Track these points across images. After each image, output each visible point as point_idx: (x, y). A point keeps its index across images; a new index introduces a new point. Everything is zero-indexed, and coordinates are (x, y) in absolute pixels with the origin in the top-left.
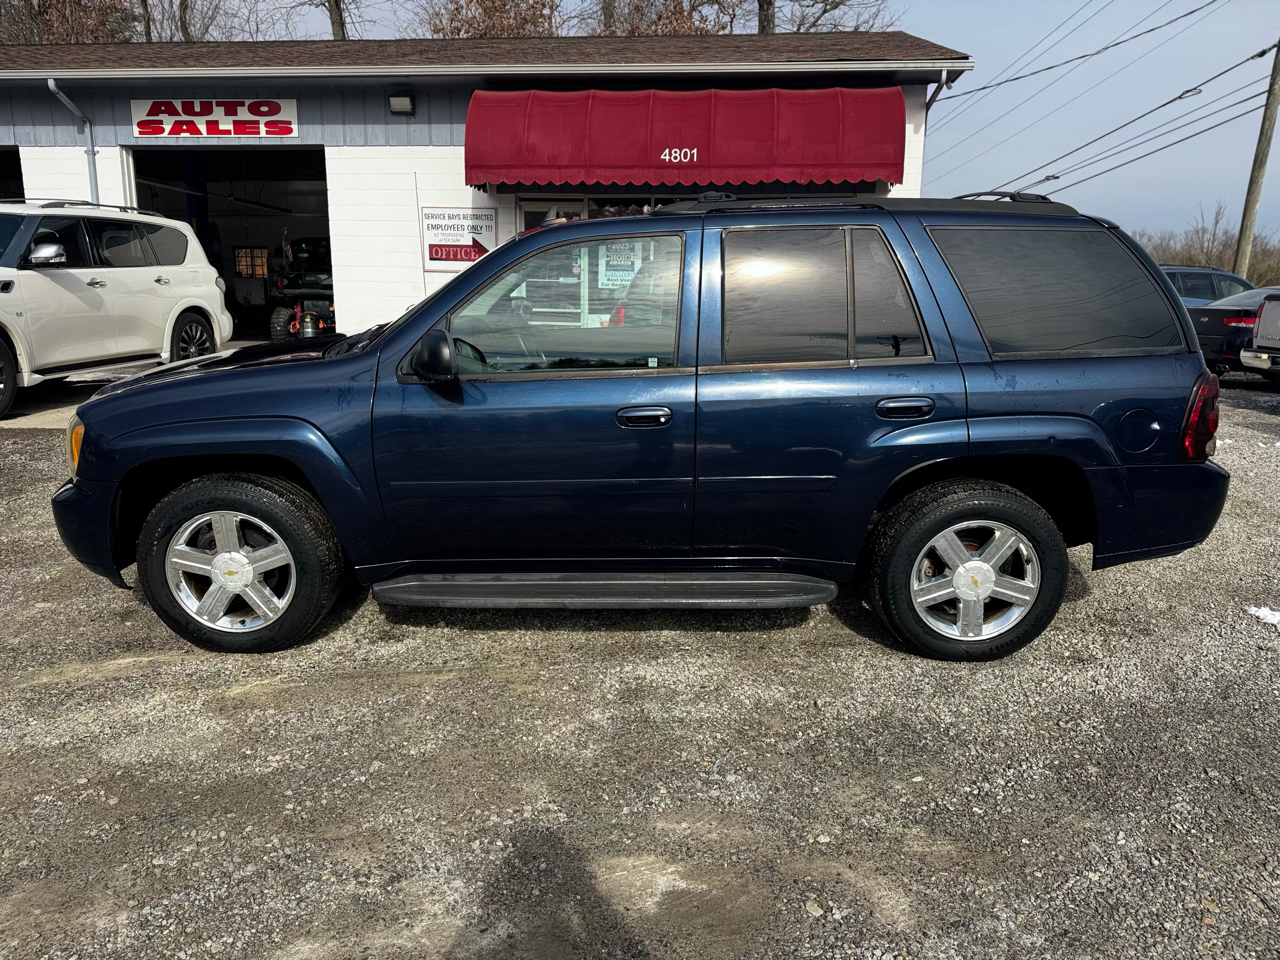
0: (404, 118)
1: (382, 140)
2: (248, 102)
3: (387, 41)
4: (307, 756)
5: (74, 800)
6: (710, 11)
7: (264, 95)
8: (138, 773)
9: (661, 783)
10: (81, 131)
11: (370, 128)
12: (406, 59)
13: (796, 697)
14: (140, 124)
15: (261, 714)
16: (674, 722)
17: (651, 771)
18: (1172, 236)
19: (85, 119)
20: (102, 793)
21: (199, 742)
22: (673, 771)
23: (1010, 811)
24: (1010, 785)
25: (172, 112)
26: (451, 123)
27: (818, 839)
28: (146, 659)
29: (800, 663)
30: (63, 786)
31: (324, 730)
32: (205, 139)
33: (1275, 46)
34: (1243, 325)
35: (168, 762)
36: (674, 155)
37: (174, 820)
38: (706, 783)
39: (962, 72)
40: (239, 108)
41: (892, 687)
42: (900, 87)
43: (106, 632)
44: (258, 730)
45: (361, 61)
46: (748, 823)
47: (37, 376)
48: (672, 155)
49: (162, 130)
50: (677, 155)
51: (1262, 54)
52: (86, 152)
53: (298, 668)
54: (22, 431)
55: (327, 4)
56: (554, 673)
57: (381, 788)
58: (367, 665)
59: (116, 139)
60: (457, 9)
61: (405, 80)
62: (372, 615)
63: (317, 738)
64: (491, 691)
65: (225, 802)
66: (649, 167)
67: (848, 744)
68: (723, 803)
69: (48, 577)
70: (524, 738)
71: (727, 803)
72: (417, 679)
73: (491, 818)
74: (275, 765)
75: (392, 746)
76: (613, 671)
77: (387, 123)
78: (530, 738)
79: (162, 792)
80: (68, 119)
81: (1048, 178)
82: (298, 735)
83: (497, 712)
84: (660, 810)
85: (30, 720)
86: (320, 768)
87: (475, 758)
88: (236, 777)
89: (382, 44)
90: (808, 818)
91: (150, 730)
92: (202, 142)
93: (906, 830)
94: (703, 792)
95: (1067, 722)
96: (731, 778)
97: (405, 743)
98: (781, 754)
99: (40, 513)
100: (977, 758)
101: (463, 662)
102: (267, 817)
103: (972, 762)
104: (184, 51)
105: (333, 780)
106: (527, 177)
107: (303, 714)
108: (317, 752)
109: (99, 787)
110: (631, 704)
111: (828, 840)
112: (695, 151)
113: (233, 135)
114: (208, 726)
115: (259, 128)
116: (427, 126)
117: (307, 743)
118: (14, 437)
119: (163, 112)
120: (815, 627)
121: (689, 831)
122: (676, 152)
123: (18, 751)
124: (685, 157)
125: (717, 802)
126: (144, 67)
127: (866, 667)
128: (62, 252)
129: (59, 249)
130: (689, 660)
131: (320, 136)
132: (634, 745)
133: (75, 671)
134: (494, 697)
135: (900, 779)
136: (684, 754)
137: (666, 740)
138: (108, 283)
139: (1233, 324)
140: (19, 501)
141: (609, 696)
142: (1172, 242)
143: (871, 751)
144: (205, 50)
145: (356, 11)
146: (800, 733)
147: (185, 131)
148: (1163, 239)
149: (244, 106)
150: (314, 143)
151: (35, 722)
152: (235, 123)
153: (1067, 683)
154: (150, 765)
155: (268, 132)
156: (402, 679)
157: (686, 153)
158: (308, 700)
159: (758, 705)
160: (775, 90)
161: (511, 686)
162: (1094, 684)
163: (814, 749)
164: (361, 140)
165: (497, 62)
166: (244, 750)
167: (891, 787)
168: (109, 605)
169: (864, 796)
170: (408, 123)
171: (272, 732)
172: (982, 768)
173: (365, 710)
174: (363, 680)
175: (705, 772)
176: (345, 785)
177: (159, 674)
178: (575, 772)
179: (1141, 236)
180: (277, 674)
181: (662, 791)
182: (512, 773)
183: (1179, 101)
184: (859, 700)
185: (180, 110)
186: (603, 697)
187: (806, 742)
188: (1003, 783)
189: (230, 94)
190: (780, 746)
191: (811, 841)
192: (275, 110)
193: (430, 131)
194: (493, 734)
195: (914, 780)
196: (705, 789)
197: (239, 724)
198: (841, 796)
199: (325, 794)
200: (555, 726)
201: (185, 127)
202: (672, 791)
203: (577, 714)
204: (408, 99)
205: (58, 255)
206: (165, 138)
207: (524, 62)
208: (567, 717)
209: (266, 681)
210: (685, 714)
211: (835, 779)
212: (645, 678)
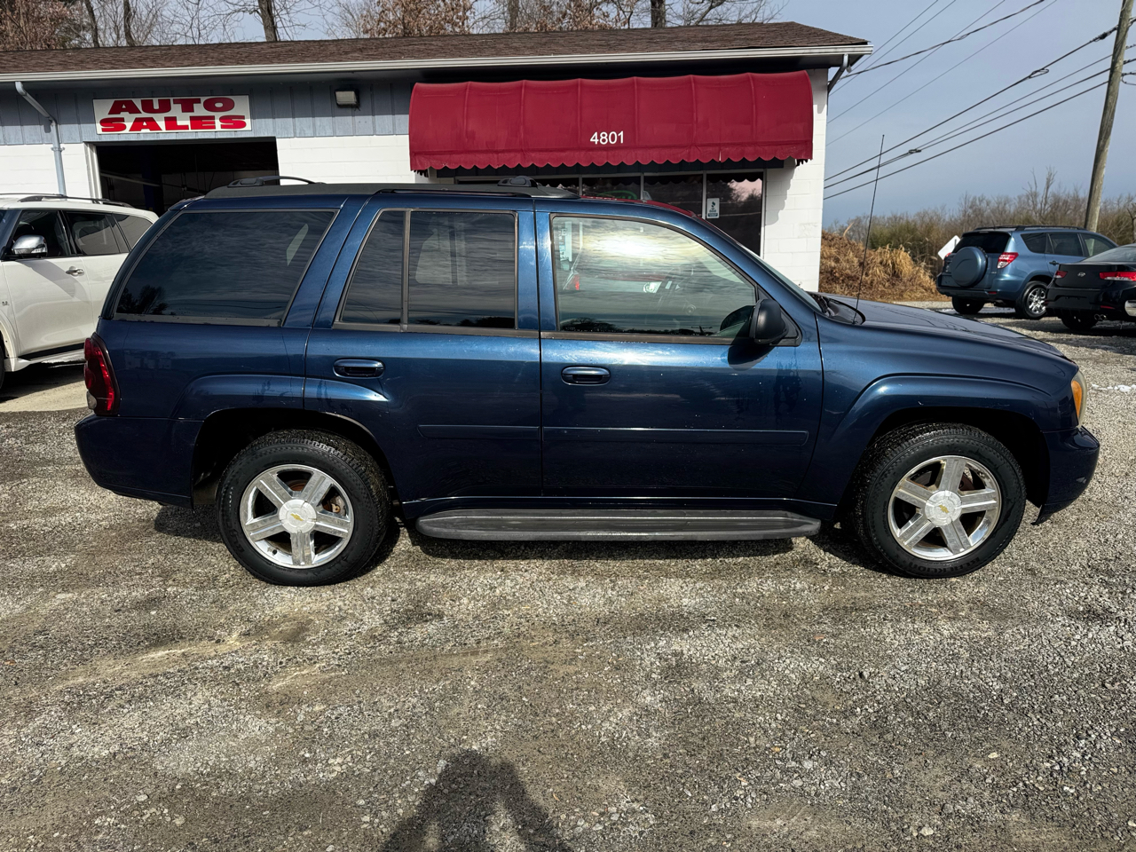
0: (349, 111)
1: (329, 132)
2: (203, 99)
3: (325, 41)
4: (368, 757)
5: (137, 822)
6: (611, 9)
7: (219, 92)
8: (199, 785)
9: (739, 774)
10: (48, 130)
11: (318, 120)
12: (349, 56)
13: (838, 668)
14: (103, 122)
15: (310, 709)
16: (729, 703)
17: (725, 761)
18: (1007, 201)
19: (51, 119)
20: (166, 811)
21: (253, 745)
22: (746, 759)
23: (1100, 788)
24: (1087, 758)
25: (133, 109)
26: (393, 114)
27: (922, 832)
28: (179, 652)
29: (830, 630)
30: (122, 805)
31: (378, 726)
32: (164, 134)
33: (1115, 29)
34: (1117, 278)
35: (227, 772)
36: (602, 138)
37: (248, 842)
38: (785, 771)
39: (861, 56)
40: (195, 105)
41: (928, 653)
42: (805, 71)
43: (133, 622)
44: (311, 728)
45: (308, 59)
46: (843, 816)
47: (23, 361)
48: (600, 138)
49: (124, 127)
50: (605, 138)
51: (1104, 36)
52: (52, 149)
53: (334, 655)
54: (14, 414)
55: (259, 11)
56: (590, 651)
57: (455, 791)
58: (402, 648)
59: (81, 137)
60: (383, 11)
61: (350, 75)
62: (394, 592)
63: (374, 735)
64: (534, 674)
65: (296, 816)
66: (580, 149)
67: (911, 719)
68: (809, 795)
69: (63, 565)
70: (583, 727)
71: (813, 793)
72: (455, 662)
73: (579, 823)
74: (338, 769)
75: (452, 740)
76: (648, 647)
77: (333, 116)
78: (590, 726)
79: (228, 807)
80: (35, 119)
81: (911, 152)
82: (353, 732)
83: (547, 697)
84: (749, 806)
85: (74, 727)
86: (385, 771)
87: (540, 752)
88: (301, 786)
89: (322, 43)
90: (902, 808)
91: (201, 734)
92: (162, 138)
93: (1006, 816)
94: (784, 782)
95: (1113, 684)
96: (808, 765)
97: (465, 737)
98: (847, 733)
99: (44, 497)
100: (1042, 728)
101: (496, 642)
102: (346, 833)
103: (1039, 733)
104: (139, 55)
105: (403, 785)
106: (467, 162)
107: (352, 707)
108: (378, 752)
109: (161, 805)
110: (679, 683)
111: (931, 832)
112: (622, 133)
113: (190, 130)
114: (257, 726)
115: (214, 123)
116: (370, 117)
117: (366, 742)
118: (7, 420)
119: (124, 110)
120: (830, 591)
121: (786, 829)
122: (604, 135)
123: (67, 765)
124: (613, 140)
125: (802, 793)
126: (105, 69)
127: (895, 631)
128: (43, 243)
129: (40, 241)
130: (718, 631)
131: (272, 130)
132: (696, 730)
133: (110, 669)
134: (539, 680)
135: (975, 756)
136: (752, 739)
137: (727, 723)
138: (85, 271)
139: (1109, 278)
140: (21, 486)
141: (654, 676)
142: (1007, 206)
143: (935, 725)
144: (158, 52)
145: (286, 17)
146: (858, 709)
147: (145, 127)
148: (999, 203)
149: (200, 102)
150: (266, 135)
151: (80, 730)
152: (192, 119)
153: (1093, 640)
154: (208, 775)
155: (223, 127)
156: (440, 663)
157: (613, 136)
158: (354, 691)
159: (805, 679)
160: (691, 76)
161: (552, 667)
162: (1120, 640)
163: (879, 725)
164: (310, 132)
165: (434, 56)
166: (302, 753)
167: (971, 766)
168: (130, 593)
169: (947, 778)
170: (353, 115)
171: (326, 730)
172: (1052, 739)
173: (415, 700)
174: (402, 666)
175: (780, 759)
176: (416, 790)
177: (196, 668)
178: (648, 765)
179: (981, 201)
180: (315, 663)
181: (743, 784)
182: (583, 769)
183: (1029, 80)
184: (903, 669)
185: (140, 108)
186: (648, 677)
187: (867, 718)
188: (1079, 756)
189: (186, 92)
190: (843, 724)
191: (915, 834)
192: (229, 105)
193: (374, 123)
194: (551, 724)
195: (991, 756)
196: (786, 779)
197: (291, 721)
198: (924, 780)
199: (399, 801)
200: (609, 711)
201: (145, 124)
202: (753, 783)
203: (628, 697)
204: (353, 93)
205: (39, 247)
206: (127, 135)
207: (460, 56)
208: (619, 701)
209: (305, 672)
210: (736, 693)
211: (910, 759)
212: (682, 654)
